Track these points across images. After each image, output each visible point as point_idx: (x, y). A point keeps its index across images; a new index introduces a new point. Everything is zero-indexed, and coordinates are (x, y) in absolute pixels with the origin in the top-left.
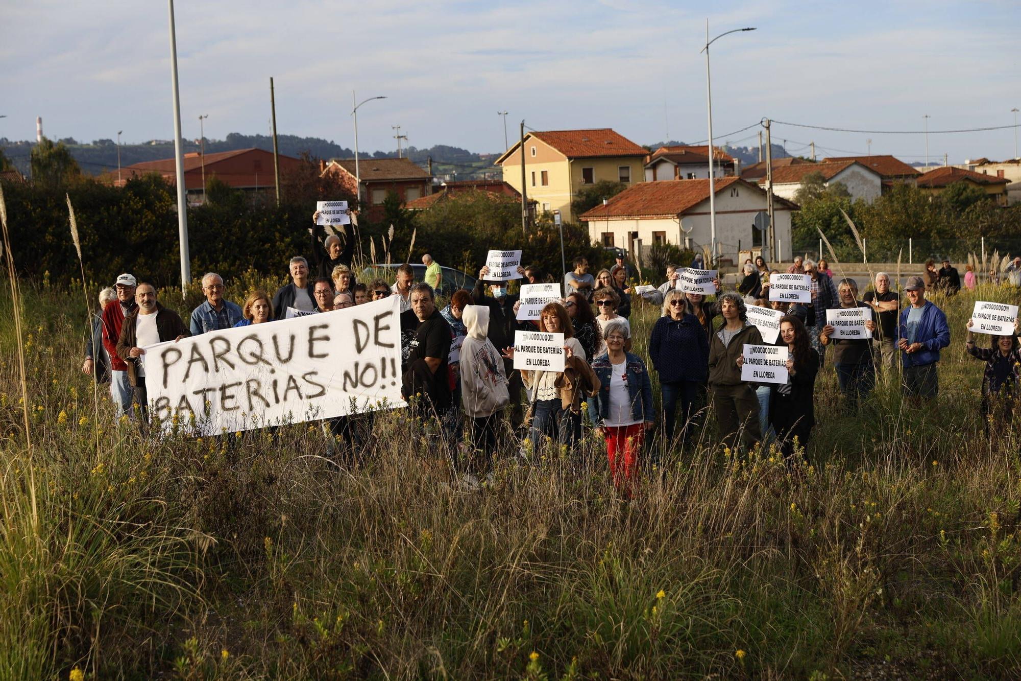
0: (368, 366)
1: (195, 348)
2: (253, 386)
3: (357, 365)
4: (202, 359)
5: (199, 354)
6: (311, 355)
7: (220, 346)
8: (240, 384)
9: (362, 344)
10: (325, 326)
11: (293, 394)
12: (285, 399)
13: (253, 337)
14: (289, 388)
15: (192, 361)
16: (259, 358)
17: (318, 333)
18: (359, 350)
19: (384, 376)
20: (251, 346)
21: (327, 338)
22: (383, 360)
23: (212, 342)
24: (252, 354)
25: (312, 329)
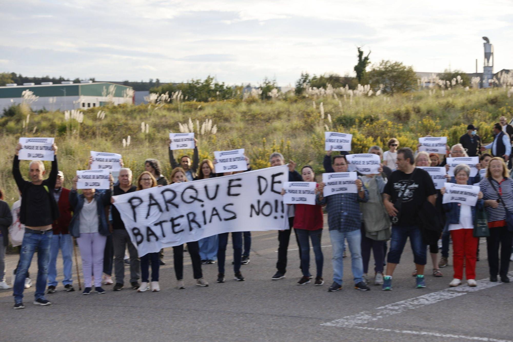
0: (267, 203)
1: (151, 197)
2: (191, 217)
3: (259, 202)
4: (157, 204)
5: (155, 200)
6: (229, 194)
7: (169, 195)
8: (182, 216)
9: (263, 189)
10: (239, 180)
11: (215, 218)
12: (210, 222)
13: (191, 187)
14: (213, 215)
15: (150, 205)
16: (195, 199)
17: (234, 183)
18: (261, 193)
19: (276, 211)
20: (190, 192)
21: (239, 186)
22: (276, 202)
23: (163, 193)
24: (191, 197)
25: (231, 181)
